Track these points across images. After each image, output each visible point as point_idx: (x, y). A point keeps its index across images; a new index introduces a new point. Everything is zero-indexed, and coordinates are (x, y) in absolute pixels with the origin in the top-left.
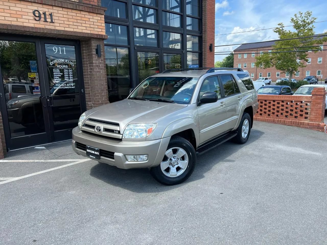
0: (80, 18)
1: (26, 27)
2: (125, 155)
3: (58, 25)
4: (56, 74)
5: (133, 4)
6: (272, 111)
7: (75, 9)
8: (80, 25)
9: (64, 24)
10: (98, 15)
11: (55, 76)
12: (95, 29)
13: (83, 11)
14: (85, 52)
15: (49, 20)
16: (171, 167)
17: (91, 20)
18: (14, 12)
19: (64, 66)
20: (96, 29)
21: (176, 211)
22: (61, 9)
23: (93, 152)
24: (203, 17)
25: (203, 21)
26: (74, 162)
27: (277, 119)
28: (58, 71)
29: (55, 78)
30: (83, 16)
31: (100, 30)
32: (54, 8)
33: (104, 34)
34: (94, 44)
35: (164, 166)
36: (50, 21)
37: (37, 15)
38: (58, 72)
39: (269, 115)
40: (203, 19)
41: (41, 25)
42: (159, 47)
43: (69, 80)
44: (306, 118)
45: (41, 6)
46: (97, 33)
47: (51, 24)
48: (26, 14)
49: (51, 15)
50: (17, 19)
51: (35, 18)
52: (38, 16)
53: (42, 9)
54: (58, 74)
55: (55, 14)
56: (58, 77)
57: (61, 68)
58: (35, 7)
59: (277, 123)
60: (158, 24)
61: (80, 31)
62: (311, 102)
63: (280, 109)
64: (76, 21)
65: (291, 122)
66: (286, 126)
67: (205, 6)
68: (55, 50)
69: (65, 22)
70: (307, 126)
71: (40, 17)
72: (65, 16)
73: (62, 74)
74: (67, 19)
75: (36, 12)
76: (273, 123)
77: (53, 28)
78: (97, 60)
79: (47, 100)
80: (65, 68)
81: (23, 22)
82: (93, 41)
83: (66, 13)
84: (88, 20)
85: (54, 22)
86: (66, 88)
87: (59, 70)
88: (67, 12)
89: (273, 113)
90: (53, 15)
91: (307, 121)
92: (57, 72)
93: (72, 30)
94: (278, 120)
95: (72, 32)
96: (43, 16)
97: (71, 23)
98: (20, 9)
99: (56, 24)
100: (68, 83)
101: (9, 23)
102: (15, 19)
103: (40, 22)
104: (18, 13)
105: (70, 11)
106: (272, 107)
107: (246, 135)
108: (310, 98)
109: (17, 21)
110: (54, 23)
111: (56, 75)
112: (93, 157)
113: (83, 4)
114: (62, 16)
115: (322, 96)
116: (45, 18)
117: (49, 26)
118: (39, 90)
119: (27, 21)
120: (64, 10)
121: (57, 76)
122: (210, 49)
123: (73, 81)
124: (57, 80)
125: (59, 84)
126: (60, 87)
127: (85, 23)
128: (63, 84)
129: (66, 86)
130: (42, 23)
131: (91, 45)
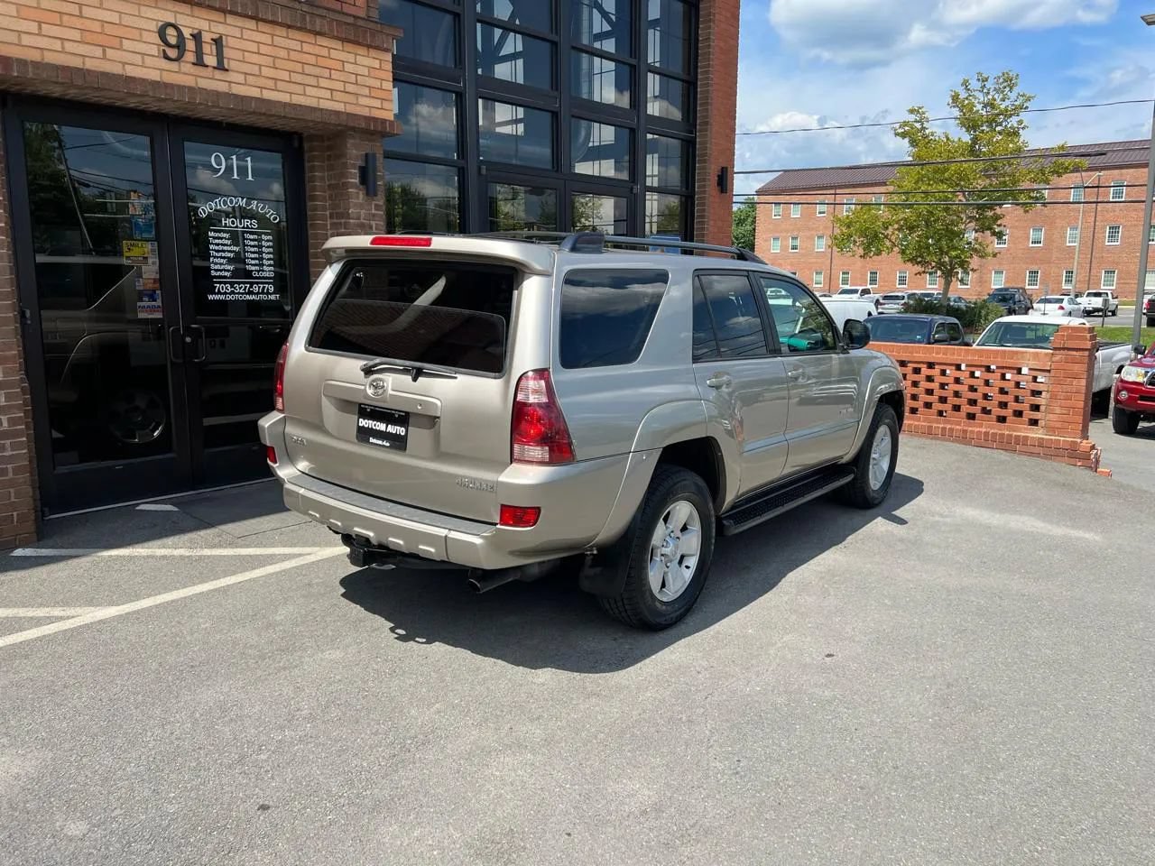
0: (312, 60)
1: (133, 79)
3: (240, 78)
4: (217, 248)
5: (479, 21)
6: (924, 398)
7: (300, 29)
8: (312, 81)
9: (260, 75)
10: (373, 53)
11: (215, 257)
12: (363, 101)
13: (322, 34)
14: (318, 179)
15: (211, 60)
17: (348, 67)
18: (96, 27)
19: (247, 222)
20: (365, 99)
21: (702, 710)
22: (251, 24)
24: (699, 77)
26: (300, 555)
27: (941, 426)
28: (225, 239)
29: (216, 264)
30: (324, 52)
31: (377, 103)
32: (230, 19)
33: (391, 116)
34: (354, 152)
36: (215, 65)
37: (173, 41)
38: (226, 242)
41: (183, 75)
42: (557, 171)
43: (260, 270)
44: (1034, 422)
45: (186, 9)
46: (365, 112)
47: (218, 74)
48: (136, 34)
49: (218, 42)
50: (104, 51)
51: (164, 51)
52: (174, 44)
53: (190, 21)
54: (225, 248)
55: (231, 42)
56: (224, 258)
57: (237, 227)
58: (166, 12)
60: (557, 90)
61: (312, 103)
62: (1049, 371)
63: (948, 393)
64: (298, 67)
65: (986, 434)
66: (968, 449)
67: (708, 39)
68: (219, 163)
69: (265, 71)
70: (1037, 450)
71: (180, 47)
72: (264, 49)
73: (237, 249)
74: (269, 61)
75: (171, 31)
76: (927, 438)
77: (222, 87)
78: (361, 206)
79: (184, 338)
80: (248, 227)
81: (124, 64)
82: (351, 141)
83: (266, 39)
84: (338, 65)
85: (226, 67)
86: (249, 297)
87: (227, 235)
88: (273, 35)
89: (928, 405)
90: (224, 43)
91: (1036, 434)
92: (220, 241)
93: (285, 98)
94: (944, 429)
95: (285, 105)
96: (191, 45)
97: (285, 76)
98: (115, 18)
99: (232, 76)
100: (257, 283)
101: (75, 62)
102: (98, 52)
103: (182, 64)
104: (108, 28)
105: (281, 31)
106: (924, 385)
108: (1048, 359)
109: (104, 57)
110: (227, 70)
111: (218, 251)
113: (324, 13)
114: (254, 47)
115: (1087, 353)
116: (199, 53)
117: (210, 82)
118: (159, 302)
119: (138, 59)
120: (262, 27)
121: (221, 257)
122: (718, 184)
123: (272, 274)
124: (221, 271)
125: (225, 283)
126: (230, 294)
127: (327, 75)
128: (239, 283)
129: (250, 293)
130: (187, 67)
131: (342, 155)
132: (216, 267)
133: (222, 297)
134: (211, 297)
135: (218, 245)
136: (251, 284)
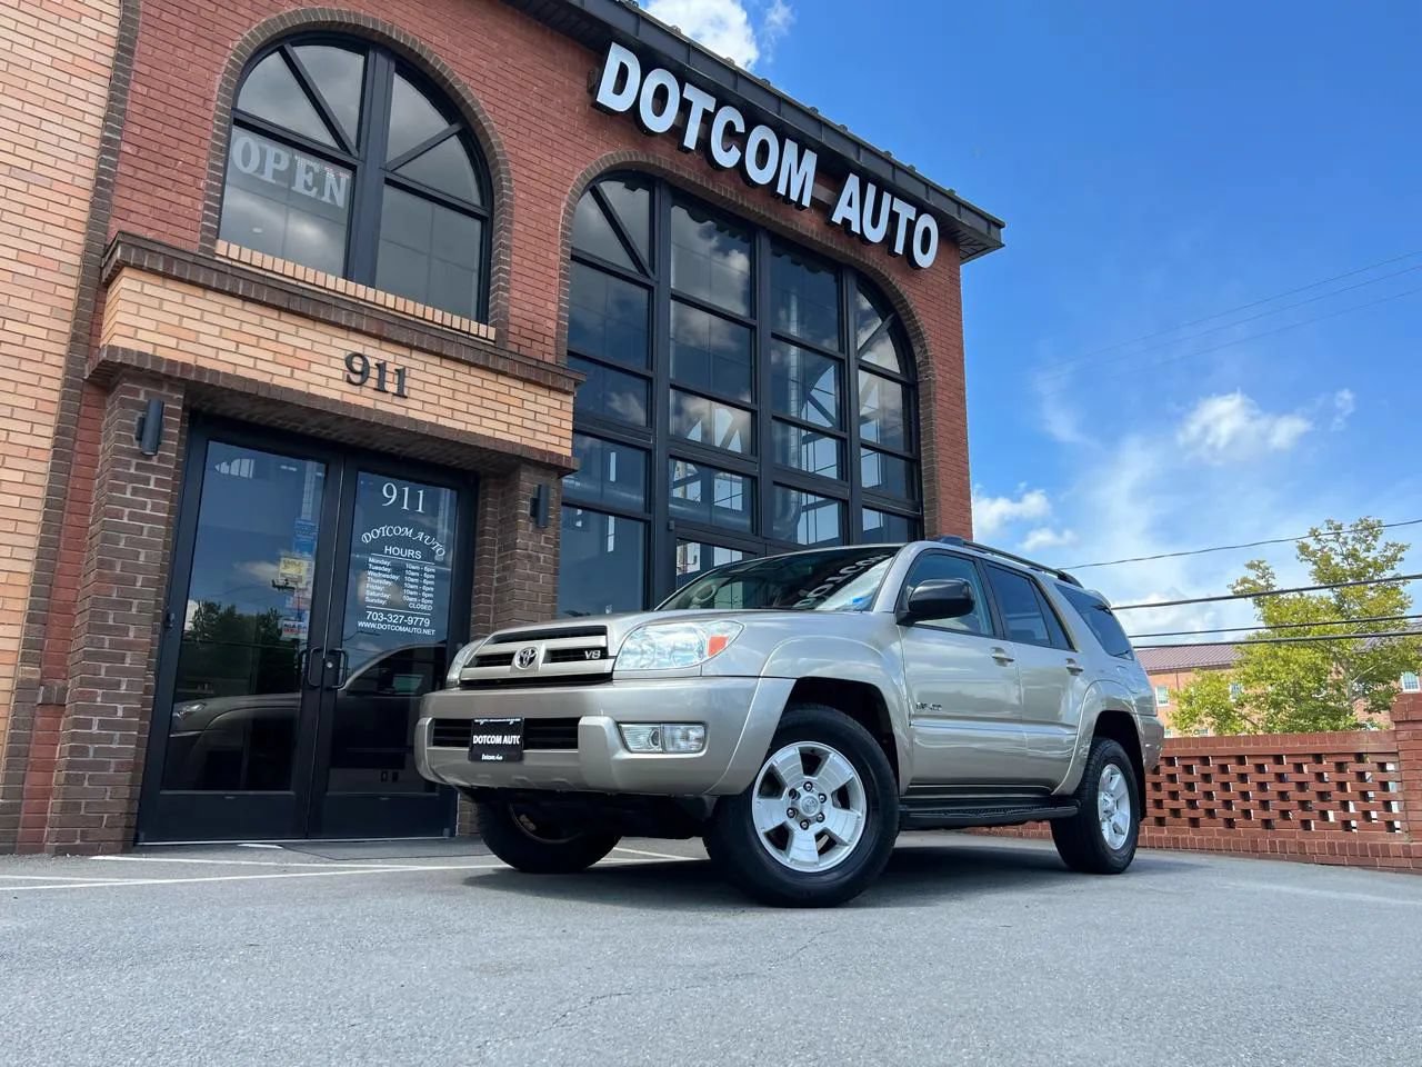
0: (491, 395)
2: (618, 723)
3: (419, 405)
4: (375, 575)
5: (673, 387)
6: (1238, 803)
8: (490, 414)
9: (438, 404)
10: (553, 394)
11: (372, 583)
12: (539, 436)
13: (504, 374)
14: (491, 511)
15: (392, 388)
16: (793, 825)
17: (528, 405)
18: (289, 351)
19: (410, 552)
20: (542, 435)
22: (436, 360)
23: (497, 740)
24: (923, 454)
25: (923, 468)
27: (1269, 840)
28: (386, 566)
29: (372, 590)
30: (505, 390)
31: (555, 440)
32: (415, 355)
33: (568, 453)
34: (528, 482)
35: (766, 815)
36: (395, 392)
37: (358, 368)
38: (386, 570)
39: (1230, 823)
40: (923, 461)
41: (364, 398)
42: (757, 535)
43: (418, 603)
45: (375, 343)
46: (543, 447)
47: (397, 400)
48: (324, 360)
49: (401, 373)
50: (292, 372)
51: (348, 376)
52: (357, 372)
53: (375, 353)
55: (414, 374)
57: (400, 556)
58: (356, 344)
59: (1268, 858)
60: (756, 455)
61: (489, 433)
62: (1397, 753)
63: (1270, 795)
64: (478, 401)
68: (390, 492)
69: (443, 402)
70: (1405, 863)
71: (364, 374)
72: (444, 382)
73: (396, 578)
74: (450, 394)
75: (357, 360)
77: (400, 411)
78: (530, 537)
79: (325, 663)
80: (411, 557)
81: (310, 383)
82: (525, 474)
83: (450, 374)
84: (518, 402)
85: (406, 393)
86: (400, 628)
87: (387, 563)
88: (455, 371)
89: (1246, 814)
90: (407, 374)
92: (380, 568)
93: (461, 426)
94: (1273, 844)
95: (458, 432)
96: (374, 373)
97: (464, 407)
98: (308, 345)
99: (410, 403)
100: (413, 615)
101: (266, 379)
102: (287, 371)
103: (364, 388)
104: (300, 354)
105: (465, 369)
106: (1236, 786)
107: (1122, 840)
108: (1390, 737)
109: (292, 377)
110: (406, 397)
111: (376, 578)
112: (492, 758)
113: (508, 355)
114: (435, 380)
116: (381, 380)
117: (388, 406)
118: (306, 623)
119: (322, 381)
120: (446, 363)
121: (379, 585)
123: (430, 608)
124: (376, 598)
125: (378, 611)
126: (382, 623)
127: (506, 410)
128: (393, 613)
129: (404, 624)
130: (368, 392)
131: (515, 487)
132: (372, 594)
133: (373, 625)
134: (361, 624)
135: (377, 571)
136: (406, 616)
